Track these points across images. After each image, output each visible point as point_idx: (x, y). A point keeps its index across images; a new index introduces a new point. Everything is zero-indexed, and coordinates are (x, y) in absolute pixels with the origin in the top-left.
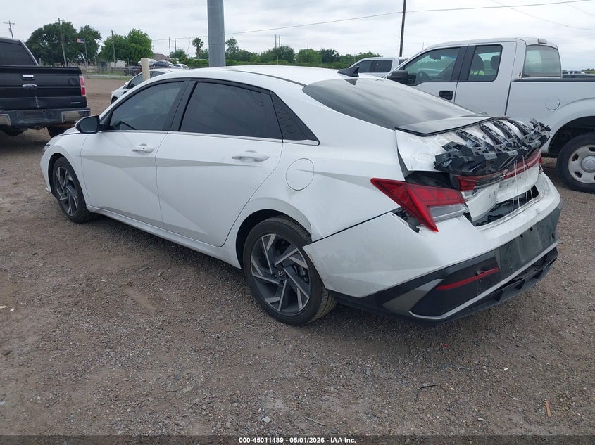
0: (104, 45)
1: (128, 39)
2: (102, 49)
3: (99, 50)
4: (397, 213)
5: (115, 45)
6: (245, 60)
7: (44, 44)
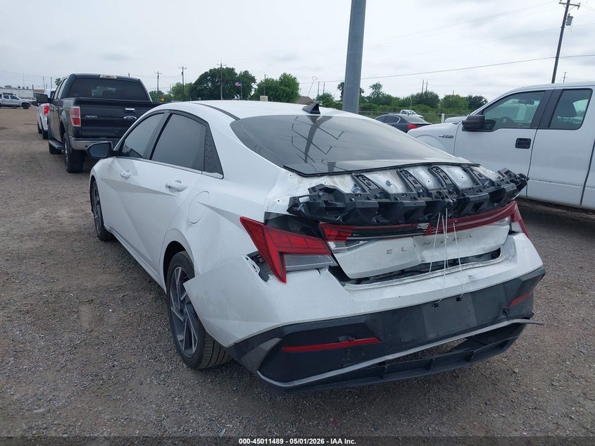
0: (257, 87)
1: (280, 82)
2: (255, 91)
3: (253, 93)
4: (253, 257)
5: (266, 88)
6: (386, 104)
7: (208, 85)
